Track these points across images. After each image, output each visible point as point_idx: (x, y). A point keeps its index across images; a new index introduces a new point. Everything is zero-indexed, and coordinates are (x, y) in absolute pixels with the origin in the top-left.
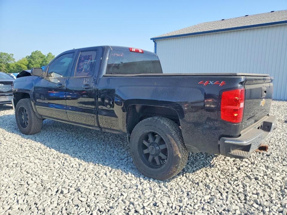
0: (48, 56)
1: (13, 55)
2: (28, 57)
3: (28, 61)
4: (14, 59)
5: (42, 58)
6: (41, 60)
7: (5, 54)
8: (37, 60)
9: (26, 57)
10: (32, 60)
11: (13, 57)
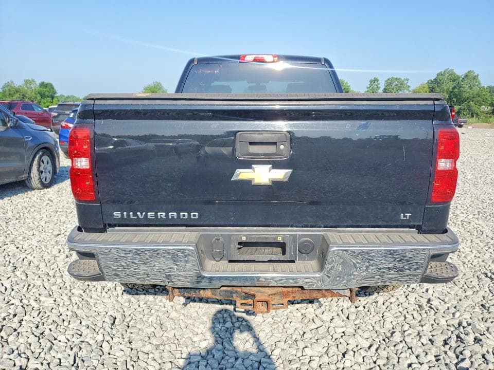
0: (466, 76)
1: (408, 80)
2: (430, 82)
3: (429, 88)
4: (409, 87)
5: (454, 81)
6: (451, 85)
7: (397, 79)
8: (444, 86)
9: (428, 82)
10: (435, 86)
11: (408, 84)
